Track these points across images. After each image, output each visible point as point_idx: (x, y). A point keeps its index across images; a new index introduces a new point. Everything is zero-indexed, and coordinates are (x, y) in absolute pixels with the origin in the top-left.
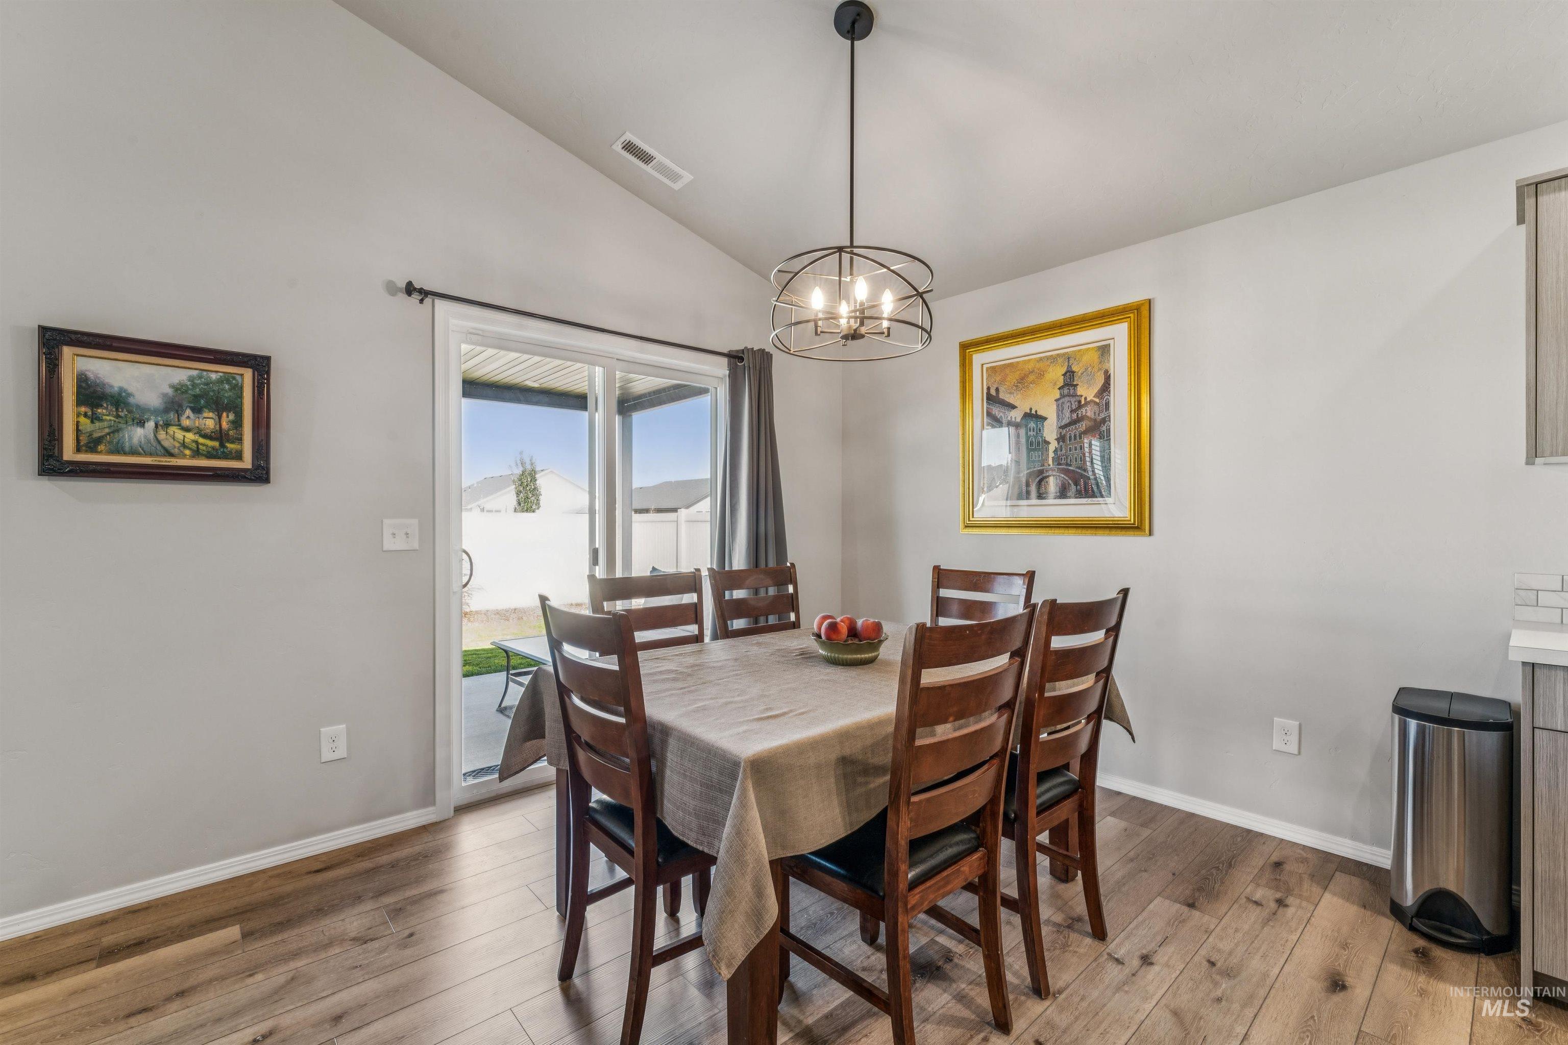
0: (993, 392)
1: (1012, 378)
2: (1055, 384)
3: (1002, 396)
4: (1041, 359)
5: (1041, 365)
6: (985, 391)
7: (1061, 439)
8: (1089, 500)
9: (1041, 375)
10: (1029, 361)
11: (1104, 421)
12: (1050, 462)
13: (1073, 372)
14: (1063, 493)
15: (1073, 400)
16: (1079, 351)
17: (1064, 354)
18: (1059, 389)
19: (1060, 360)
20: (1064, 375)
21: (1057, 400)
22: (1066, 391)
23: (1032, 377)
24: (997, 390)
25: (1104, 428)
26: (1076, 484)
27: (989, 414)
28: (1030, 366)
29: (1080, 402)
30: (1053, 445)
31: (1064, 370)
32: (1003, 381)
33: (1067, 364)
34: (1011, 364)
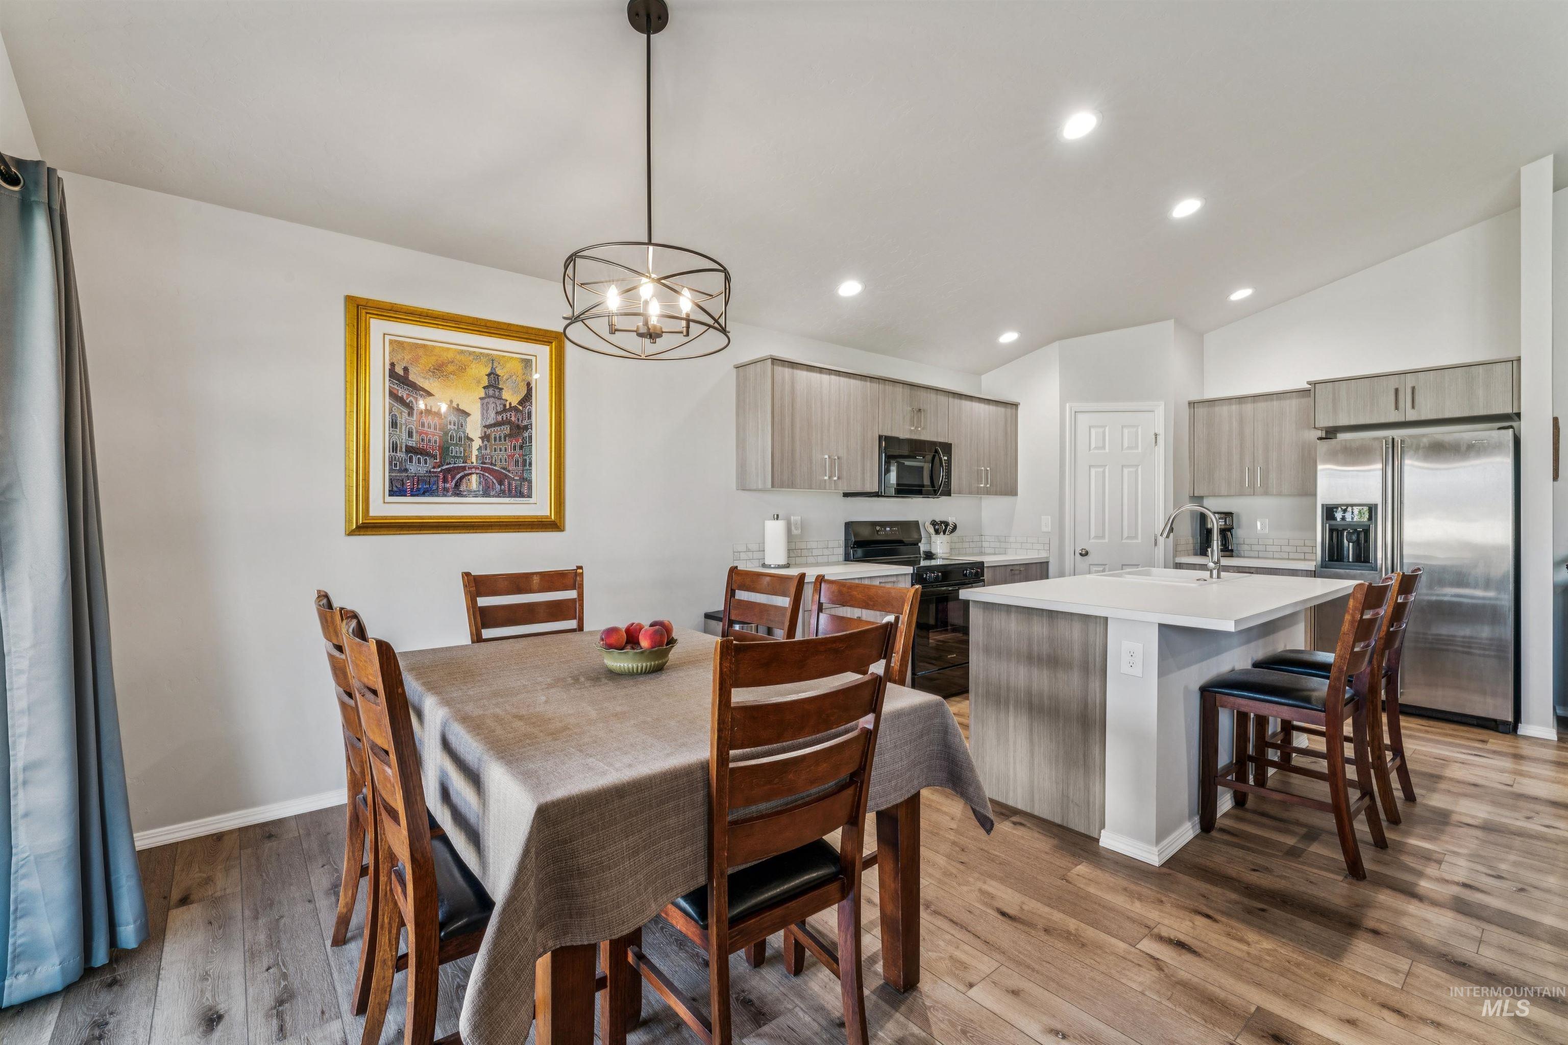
0: (399, 370)
1: (427, 362)
2: (479, 382)
3: (412, 377)
4: (462, 352)
5: (462, 357)
6: (387, 367)
7: (485, 437)
8: (512, 500)
9: (463, 369)
10: (448, 349)
11: (526, 428)
12: (474, 460)
13: (498, 376)
14: (486, 492)
15: (498, 402)
16: (504, 357)
17: (488, 355)
18: (484, 388)
19: (484, 360)
20: (489, 375)
21: (481, 399)
22: (491, 392)
23: (451, 368)
24: (406, 369)
25: (526, 434)
26: (501, 483)
27: (393, 395)
28: (450, 356)
29: (505, 406)
30: (477, 443)
31: (488, 371)
32: (416, 360)
33: (490, 365)
34: (424, 346)
